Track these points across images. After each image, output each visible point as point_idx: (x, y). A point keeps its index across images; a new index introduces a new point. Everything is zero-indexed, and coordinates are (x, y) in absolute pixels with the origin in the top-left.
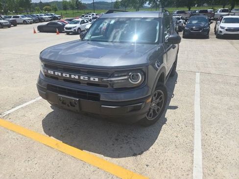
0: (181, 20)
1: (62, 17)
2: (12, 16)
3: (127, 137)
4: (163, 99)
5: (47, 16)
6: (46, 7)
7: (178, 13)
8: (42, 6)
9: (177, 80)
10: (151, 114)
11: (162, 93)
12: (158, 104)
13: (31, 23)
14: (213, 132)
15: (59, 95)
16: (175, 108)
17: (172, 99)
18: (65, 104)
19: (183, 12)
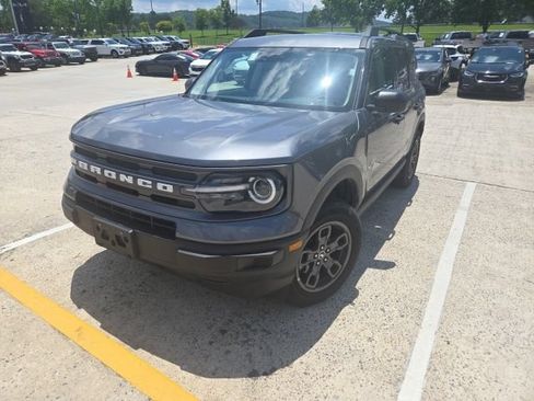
0: (457, 55)
1: (190, 43)
2: (90, 40)
3: (248, 327)
4: (349, 243)
5: (160, 42)
6: (162, 22)
7: (454, 37)
8: (155, 22)
9: (414, 199)
10: (313, 278)
11: (346, 228)
12: (335, 255)
13: (126, 56)
14: (467, 338)
15: (97, 218)
16: (388, 265)
17: (387, 244)
18: (107, 238)
19: (467, 36)
